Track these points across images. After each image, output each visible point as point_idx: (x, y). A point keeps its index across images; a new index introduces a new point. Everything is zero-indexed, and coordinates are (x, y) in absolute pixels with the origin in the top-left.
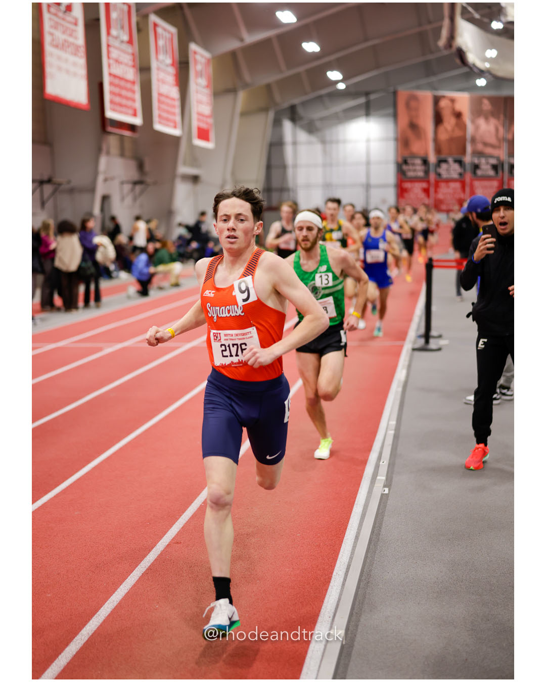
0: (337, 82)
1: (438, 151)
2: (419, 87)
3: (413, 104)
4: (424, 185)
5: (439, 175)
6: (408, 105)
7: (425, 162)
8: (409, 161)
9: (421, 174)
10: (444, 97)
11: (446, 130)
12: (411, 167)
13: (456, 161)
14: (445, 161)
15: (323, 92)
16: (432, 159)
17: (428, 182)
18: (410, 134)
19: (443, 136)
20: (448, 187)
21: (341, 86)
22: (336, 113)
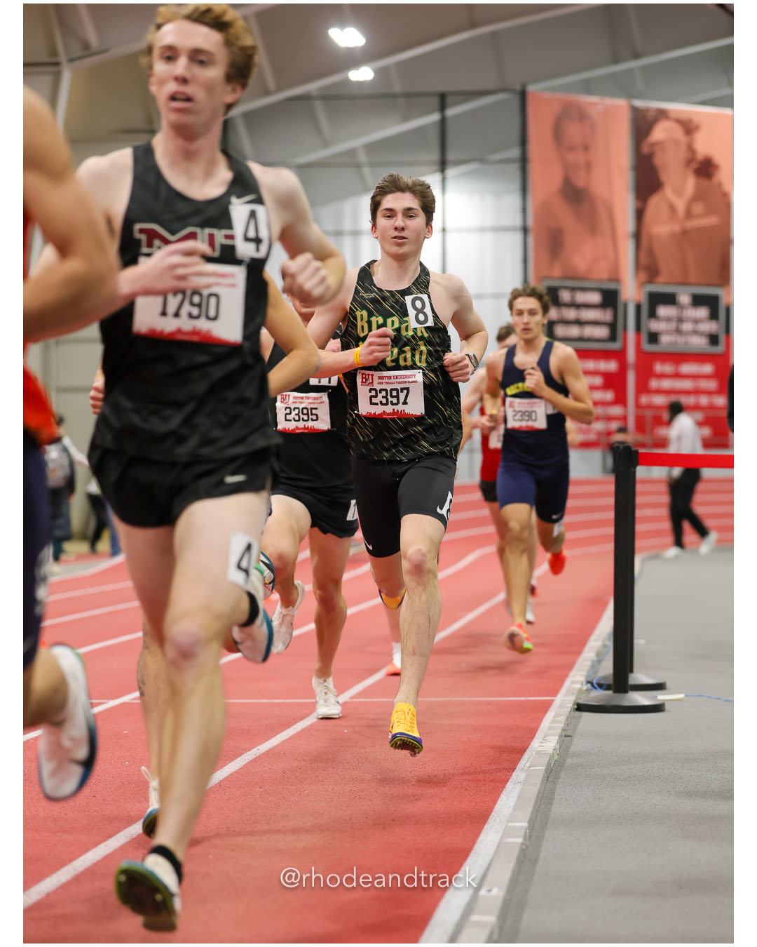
0: (353, 59)
1: (648, 268)
2: (588, 87)
3: (573, 131)
4: (611, 366)
5: (654, 337)
6: (558, 133)
7: (610, 299)
8: (565, 296)
9: (602, 332)
10: (662, 114)
11: (673, 209)
12: (571, 314)
13: (698, 301)
14: (670, 299)
15: (312, 87)
16: (631, 291)
17: (620, 355)
18: (565, 216)
19: (661, 227)
20: (677, 376)
21: (363, 74)
22: (352, 152)
